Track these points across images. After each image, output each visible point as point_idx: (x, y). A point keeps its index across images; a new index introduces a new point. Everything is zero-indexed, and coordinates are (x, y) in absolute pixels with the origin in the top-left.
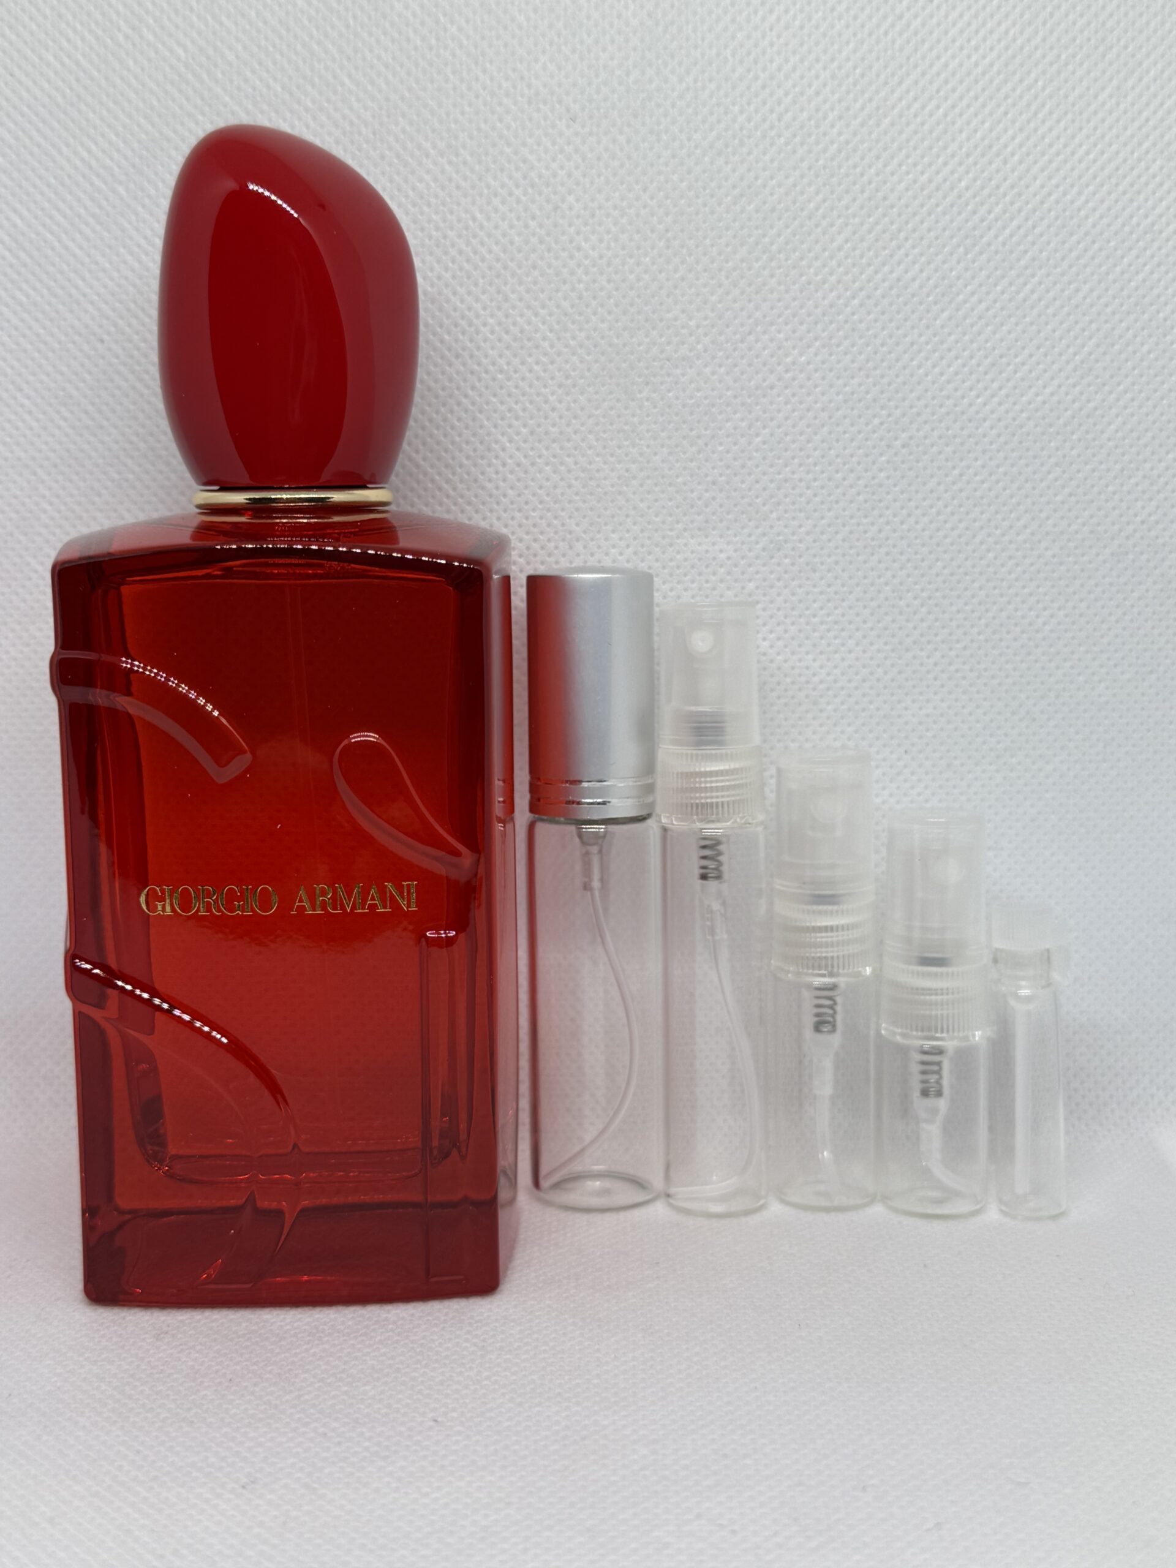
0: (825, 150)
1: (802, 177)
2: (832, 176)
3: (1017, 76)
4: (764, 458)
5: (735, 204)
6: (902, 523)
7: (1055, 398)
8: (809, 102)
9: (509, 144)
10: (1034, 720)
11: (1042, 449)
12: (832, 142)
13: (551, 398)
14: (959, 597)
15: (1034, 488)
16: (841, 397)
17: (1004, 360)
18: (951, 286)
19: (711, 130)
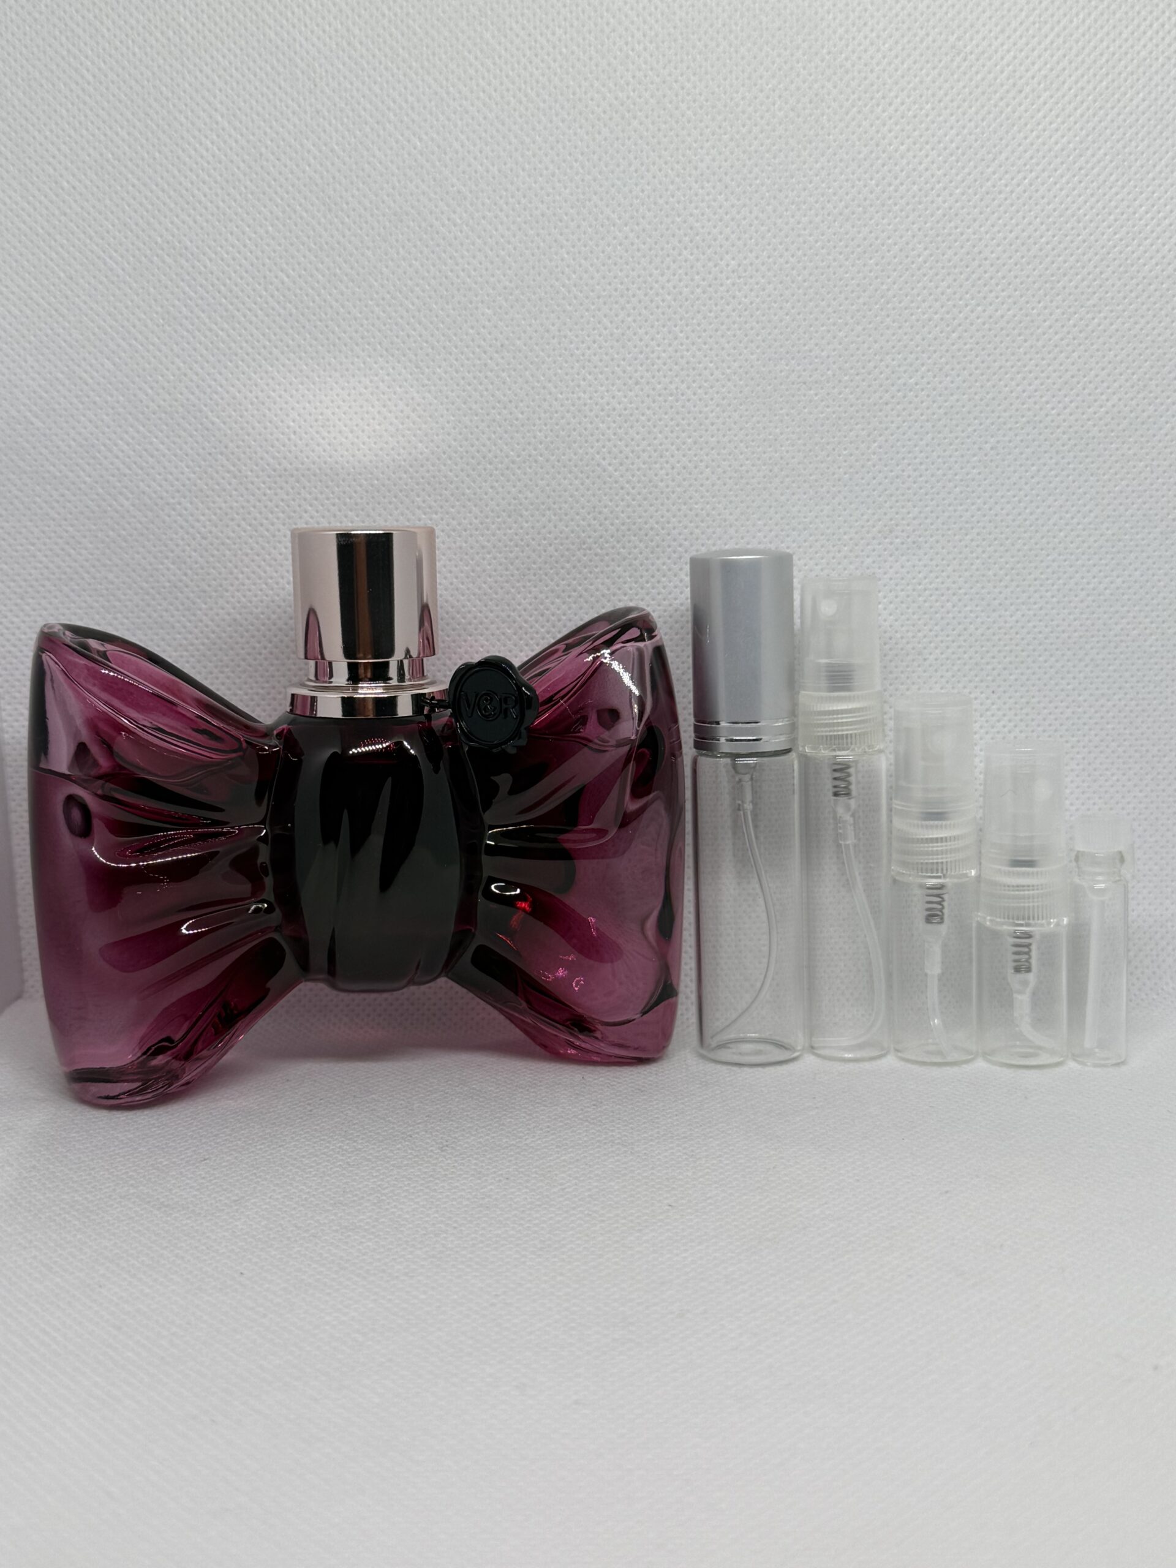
0: (932, 216)
1: (914, 236)
2: (938, 235)
3: (1089, 152)
4: (880, 459)
5: (859, 259)
6: (990, 509)
7: (1116, 410)
8: (920, 177)
9: (679, 216)
10: (1097, 666)
11: (1105, 450)
12: (938, 209)
13: (711, 415)
14: (1036, 568)
15: (1098, 481)
16: (942, 411)
17: (1075, 380)
18: (1032, 321)
19: (841, 201)
